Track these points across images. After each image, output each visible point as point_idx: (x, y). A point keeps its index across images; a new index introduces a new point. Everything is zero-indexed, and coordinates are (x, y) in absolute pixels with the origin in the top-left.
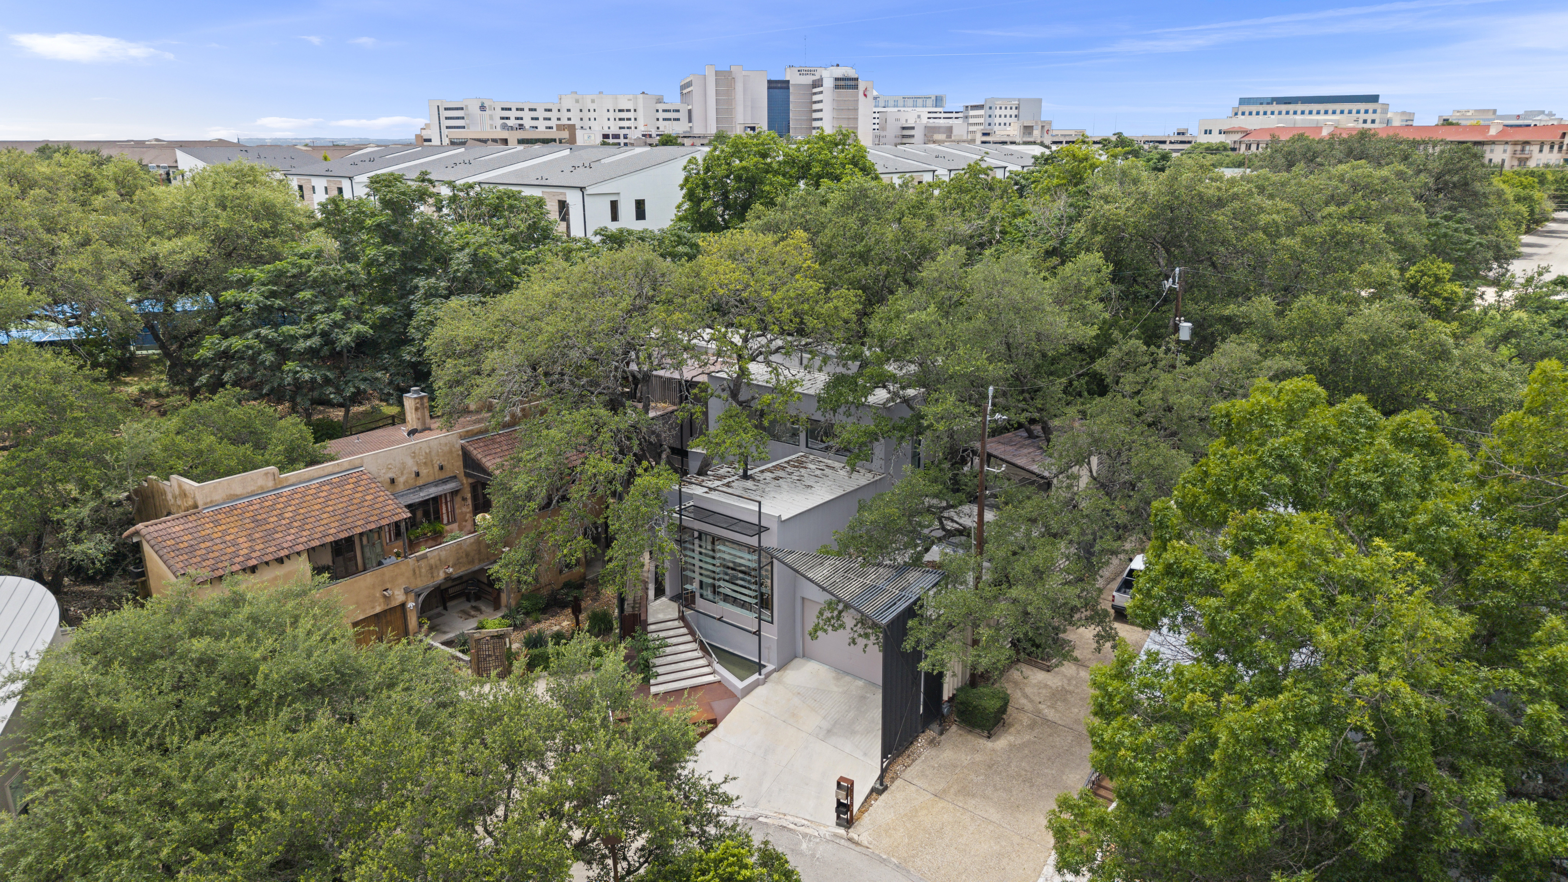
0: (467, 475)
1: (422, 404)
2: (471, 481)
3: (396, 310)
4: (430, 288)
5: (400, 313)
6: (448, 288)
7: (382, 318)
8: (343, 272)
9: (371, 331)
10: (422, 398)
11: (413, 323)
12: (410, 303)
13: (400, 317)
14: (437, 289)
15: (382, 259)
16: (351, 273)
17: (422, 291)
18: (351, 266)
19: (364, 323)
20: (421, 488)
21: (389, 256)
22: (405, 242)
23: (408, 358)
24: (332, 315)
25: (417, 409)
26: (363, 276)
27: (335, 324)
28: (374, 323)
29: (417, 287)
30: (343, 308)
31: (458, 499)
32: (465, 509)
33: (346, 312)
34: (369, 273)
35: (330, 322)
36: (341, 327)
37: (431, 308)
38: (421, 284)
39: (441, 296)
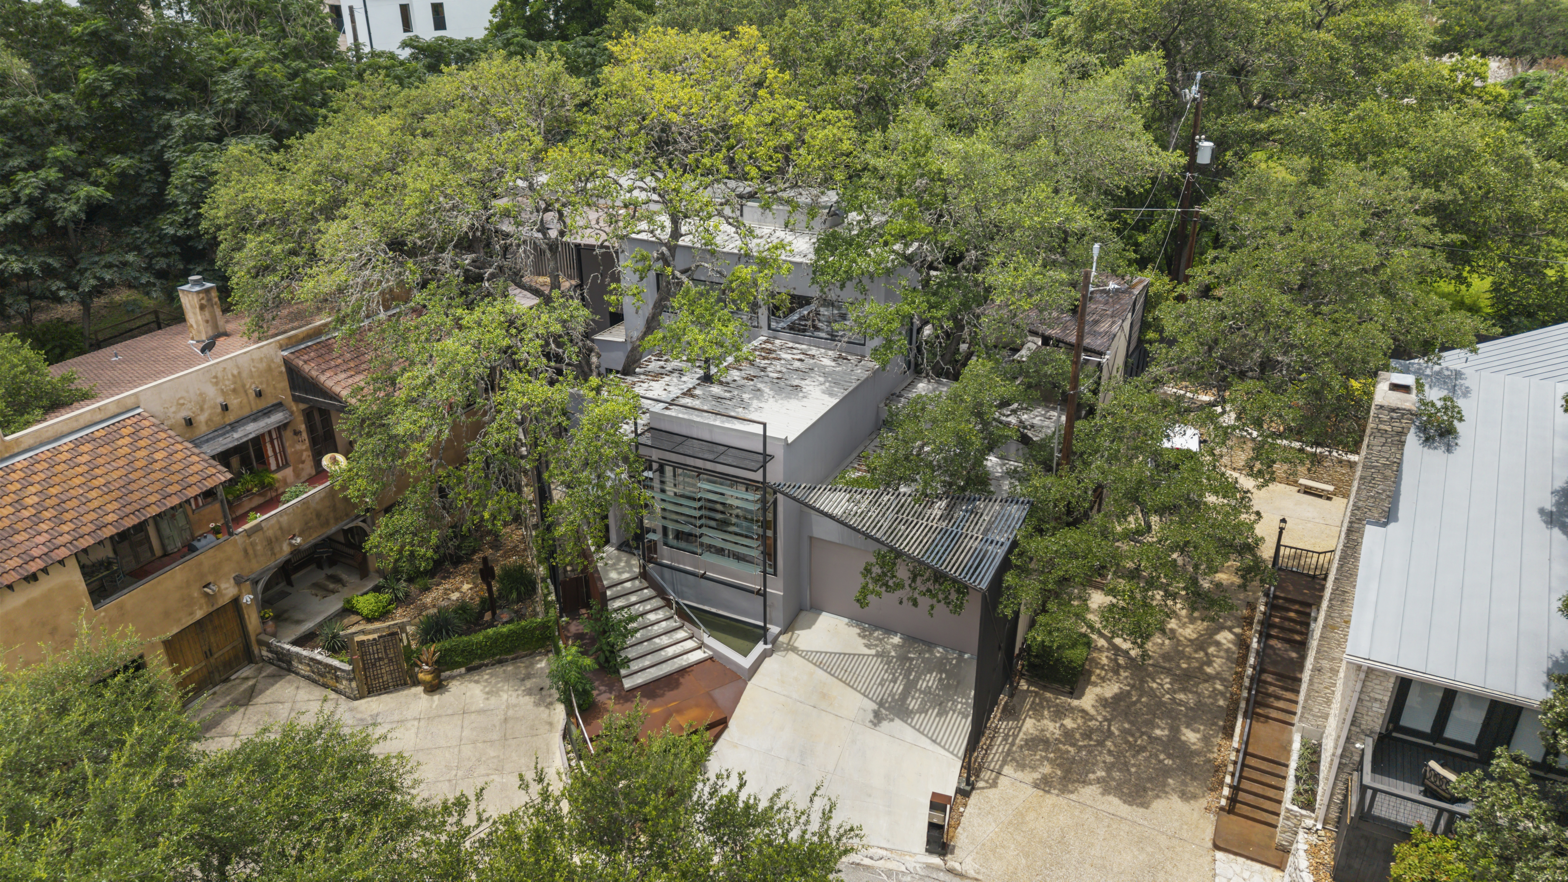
0: (296, 399)
1: (209, 300)
2: (303, 406)
3: (141, 161)
4: (190, 128)
5: (148, 166)
6: (218, 127)
7: (123, 174)
8: (47, 107)
9: (109, 195)
10: (207, 291)
11: (174, 180)
12: (162, 152)
13: (149, 172)
14: (201, 128)
15: (108, 86)
16: (61, 108)
17: (179, 133)
18: (60, 98)
19: (96, 184)
20: (234, 426)
21: (119, 81)
22: (140, 60)
23: (171, 231)
24: (42, 173)
25: (202, 308)
26: (80, 112)
27: (49, 187)
28: (110, 183)
29: (168, 127)
30: (56, 161)
31: (288, 434)
32: (299, 447)
33: (63, 166)
34: (89, 109)
35: (41, 184)
36: (60, 190)
37: (197, 157)
38: (176, 122)
39: (208, 139)
